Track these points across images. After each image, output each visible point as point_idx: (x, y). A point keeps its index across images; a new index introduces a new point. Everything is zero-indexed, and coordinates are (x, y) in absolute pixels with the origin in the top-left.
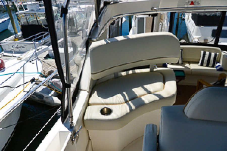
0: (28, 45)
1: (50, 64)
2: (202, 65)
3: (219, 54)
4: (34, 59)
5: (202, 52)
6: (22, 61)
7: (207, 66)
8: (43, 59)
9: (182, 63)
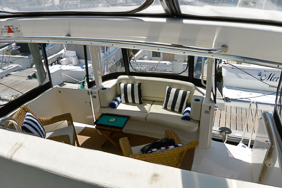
0: (16, 60)
1: (10, 86)
2: (166, 108)
3: (190, 93)
5: (168, 87)
7: (173, 109)
8: (27, 79)
9: (141, 103)
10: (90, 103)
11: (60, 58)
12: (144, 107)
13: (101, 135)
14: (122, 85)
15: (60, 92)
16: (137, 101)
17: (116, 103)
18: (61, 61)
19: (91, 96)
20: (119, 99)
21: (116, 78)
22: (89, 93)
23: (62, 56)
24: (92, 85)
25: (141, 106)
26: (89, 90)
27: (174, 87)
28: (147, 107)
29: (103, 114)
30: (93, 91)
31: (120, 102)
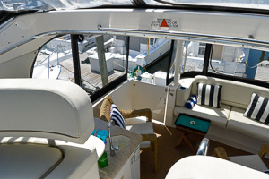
2: (249, 116)
4: (55, 65)
5: (254, 95)
6: (43, 65)
7: (257, 119)
9: (218, 107)
10: (165, 100)
11: (109, 46)
12: (222, 111)
13: (172, 135)
14: (201, 86)
15: (134, 85)
16: (215, 104)
17: (192, 103)
18: (111, 49)
19: (168, 93)
20: (194, 99)
21: (193, 77)
22: (166, 90)
23: (111, 45)
24: (170, 82)
25: (218, 110)
26: (167, 86)
27: (262, 95)
28: (226, 112)
29: (181, 114)
30: (171, 88)
31: (195, 103)
